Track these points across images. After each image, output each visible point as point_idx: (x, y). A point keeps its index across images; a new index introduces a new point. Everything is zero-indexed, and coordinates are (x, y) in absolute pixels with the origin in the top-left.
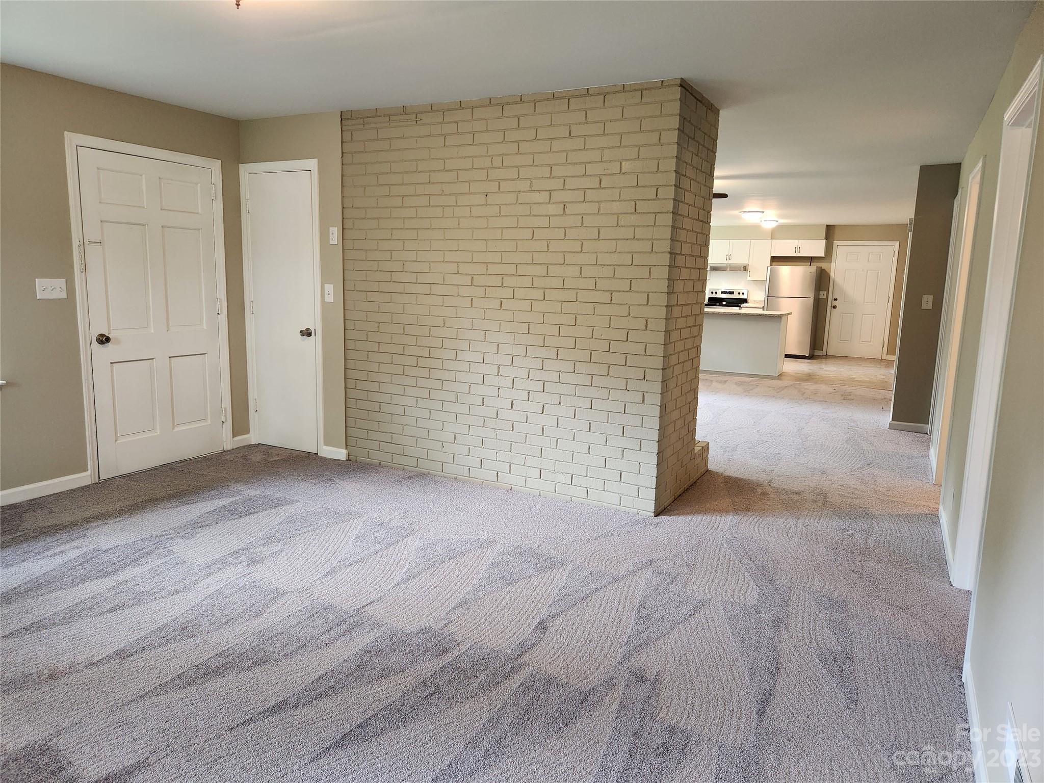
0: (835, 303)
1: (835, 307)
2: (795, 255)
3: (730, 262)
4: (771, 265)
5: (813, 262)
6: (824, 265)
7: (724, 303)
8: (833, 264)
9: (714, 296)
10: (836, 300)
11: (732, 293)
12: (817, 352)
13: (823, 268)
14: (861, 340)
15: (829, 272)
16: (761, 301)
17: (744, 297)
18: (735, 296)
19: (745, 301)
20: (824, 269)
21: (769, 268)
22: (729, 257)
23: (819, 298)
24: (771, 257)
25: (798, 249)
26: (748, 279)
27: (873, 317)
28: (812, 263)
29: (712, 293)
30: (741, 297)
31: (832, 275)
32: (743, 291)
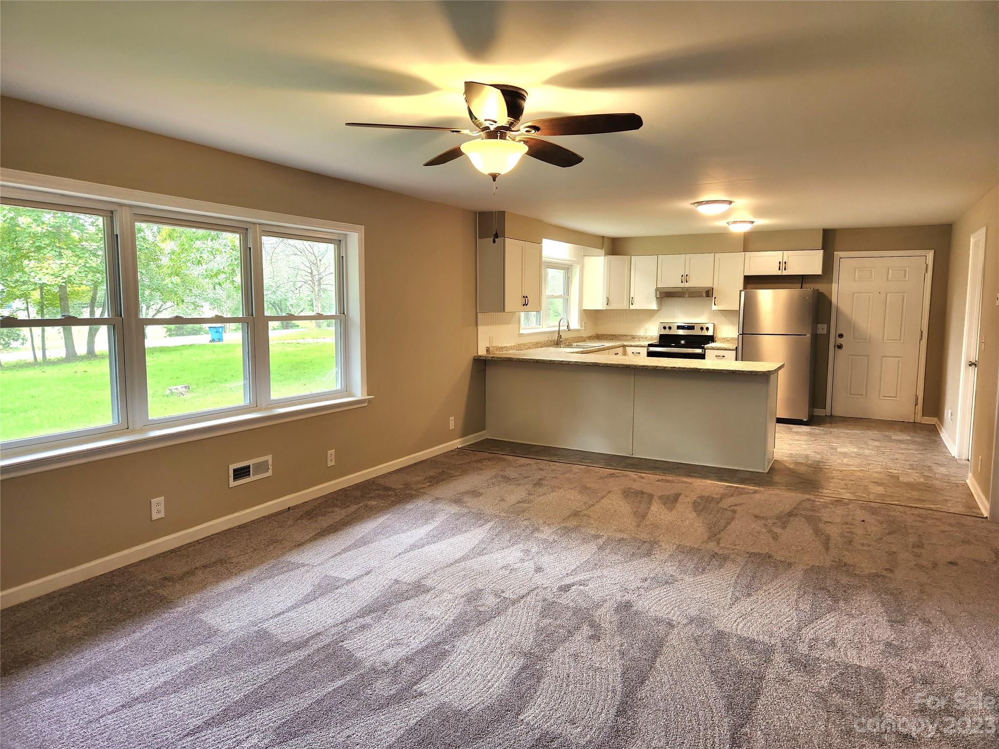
0: (840, 341)
1: (840, 347)
2: (779, 273)
3: (687, 285)
4: (745, 288)
5: (805, 283)
6: (821, 287)
7: (683, 342)
8: (834, 286)
9: (667, 332)
10: (841, 336)
11: (691, 328)
12: (819, 412)
13: (820, 291)
14: (881, 396)
15: (829, 297)
16: (732, 339)
17: (710, 333)
18: (697, 332)
19: (711, 339)
20: (822, 293)
21: (743, 293)
22: (685, 278)
23: (817, 334)
24: (745, 276)
25: (783, 265)
26: (713, 309)
27: (899, 361)
28: (803, 285)
29: (665, 328)
30: (705, 333)
31: (834, 300)
32: (707, 325)
